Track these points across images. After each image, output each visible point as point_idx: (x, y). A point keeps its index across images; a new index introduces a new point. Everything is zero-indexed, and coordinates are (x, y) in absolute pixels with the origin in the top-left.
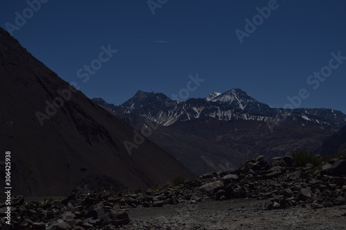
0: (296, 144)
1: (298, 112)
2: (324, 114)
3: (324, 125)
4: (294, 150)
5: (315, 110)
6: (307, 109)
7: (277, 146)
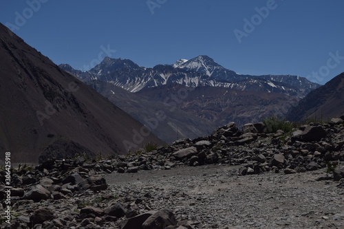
0: (262, 110)
1: (263, 79)
2: (290, 81)
3: (289, 91)
4: (260, 116)
5: (281, 77)
6: (273, 76)
7: (243, 112)
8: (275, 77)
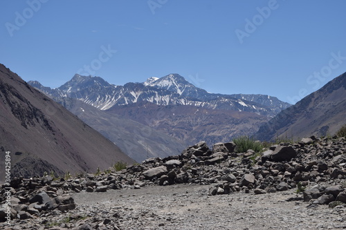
0: (232, 130)
1: (234, 98)
2: (260, 100)
3: (260, 111)
4: (231, 135)
5: (252, 96)
6: (244, 95)
7: (214, 131)
8: (246, 96)
